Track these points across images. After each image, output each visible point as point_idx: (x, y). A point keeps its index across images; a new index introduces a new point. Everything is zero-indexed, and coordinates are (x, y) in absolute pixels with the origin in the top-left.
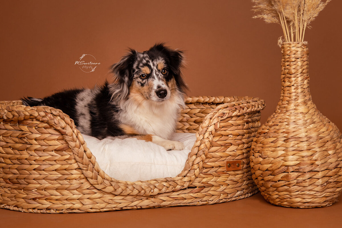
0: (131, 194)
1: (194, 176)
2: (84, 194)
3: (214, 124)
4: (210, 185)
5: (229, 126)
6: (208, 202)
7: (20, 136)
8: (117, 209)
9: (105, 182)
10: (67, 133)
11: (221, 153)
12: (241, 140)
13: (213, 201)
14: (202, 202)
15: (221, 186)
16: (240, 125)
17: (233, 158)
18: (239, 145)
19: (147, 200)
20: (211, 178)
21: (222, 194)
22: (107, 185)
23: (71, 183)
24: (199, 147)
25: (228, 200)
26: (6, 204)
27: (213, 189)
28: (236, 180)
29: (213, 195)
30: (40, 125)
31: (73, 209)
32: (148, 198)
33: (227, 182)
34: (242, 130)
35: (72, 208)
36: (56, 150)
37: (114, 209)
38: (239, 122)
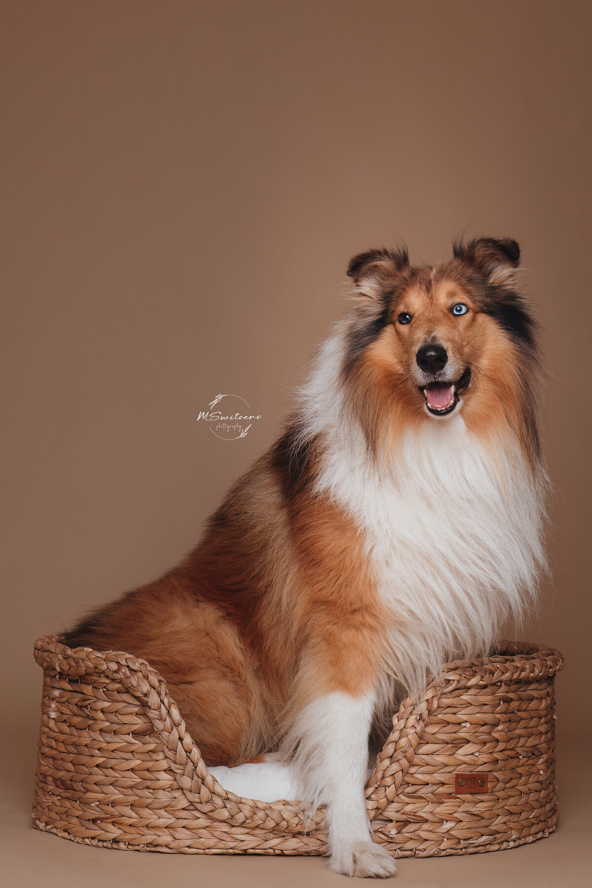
0: (262, 826)
1: (385, 800)
2: (178, 819)
3: (427, 700)
4: (419, 818)
5: (463, 706)
6: (415, 853)
7: (80, 704)
8: (236, 851)
9: (213, 799)
10: (149, 704)
11: (444, 757)
12: (489, 733)
13: (426, 851)
14: (403, 852)
15: (445, 822)
16: (485, 705)
17: (471, 768)
18: (485, 743)
19: (294, 839)
20: (424, 804)
21: (445, 839)
22: (217, 805)
23: (156, 796)
24: (396, 742)
25: (458, 851)
26: (53, 826)
27: (426, 826)
28: (478, 813)
29: (427, 840)
30: (110, 687)
31: (157, 845)
32: (296, 836)
33: (456, 815)
34: (491, 715)
35: (155, 843)
36: (136, 734)
37: (231, 851)
38: (483, 699)
